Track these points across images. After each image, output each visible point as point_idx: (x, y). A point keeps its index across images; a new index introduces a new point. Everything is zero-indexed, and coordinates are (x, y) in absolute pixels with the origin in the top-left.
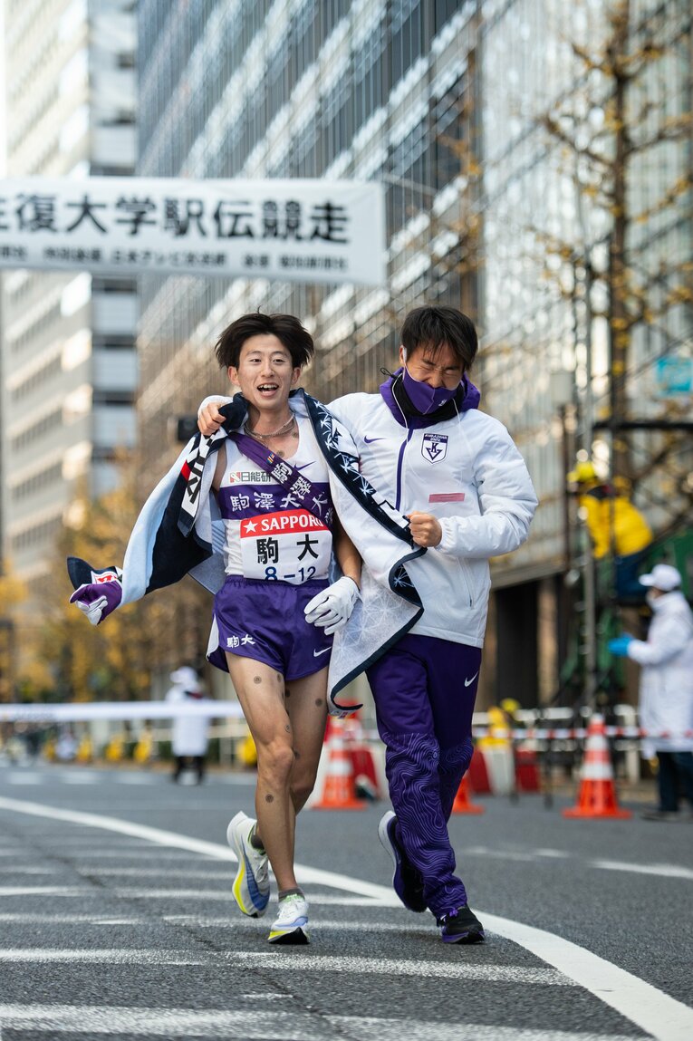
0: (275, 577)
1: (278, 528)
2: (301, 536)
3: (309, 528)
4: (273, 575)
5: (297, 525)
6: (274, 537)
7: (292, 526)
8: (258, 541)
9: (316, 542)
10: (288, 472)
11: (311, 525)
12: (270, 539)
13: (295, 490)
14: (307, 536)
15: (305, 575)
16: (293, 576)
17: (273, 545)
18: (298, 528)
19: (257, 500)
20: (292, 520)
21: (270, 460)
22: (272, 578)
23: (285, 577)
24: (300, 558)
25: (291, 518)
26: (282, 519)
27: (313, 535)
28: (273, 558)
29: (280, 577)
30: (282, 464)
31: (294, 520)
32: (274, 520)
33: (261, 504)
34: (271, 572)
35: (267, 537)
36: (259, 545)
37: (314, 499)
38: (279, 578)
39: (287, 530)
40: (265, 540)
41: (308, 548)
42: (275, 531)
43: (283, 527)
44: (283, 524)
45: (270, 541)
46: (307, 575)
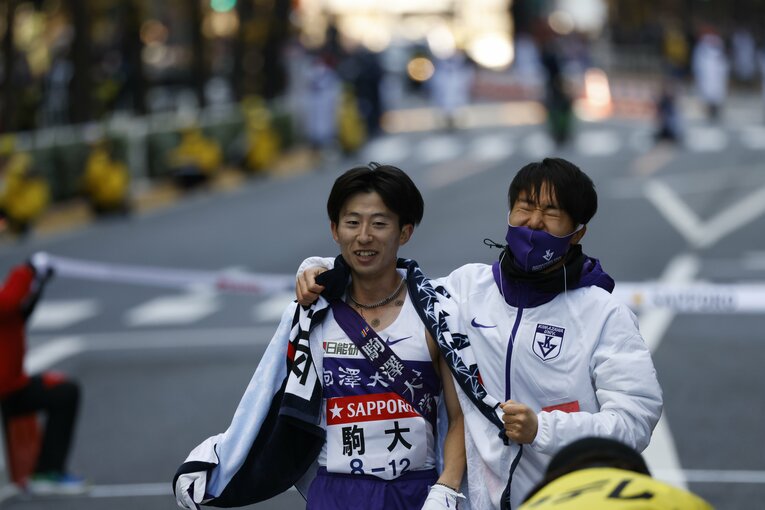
0: (362, 471)
1: (364, 414)
2: (389, 424)
3: (398, 415)
4: (359, 468)
5: (384, 411)
6: (360, 425)
7: (379, 413)
8: (344, 429)
9: (407, 430)
10: (380, 348)
11: (400, 411)
12: (355, 426)
13: (386, 370)
14: (396, 423)
15: (397, 469)
16: (383, 469)
17: (358, 434)
18: (385, 415)
19: (341, 376)
20: (380, 405)
21: (364, 333)
22: (358, 472)
23: (373, 470)
24: (391, 448)
25: (378, 403)
26: (369, 403)
27: (403, 423)
28: (359, 449)
29: (367, 470)
30: (376, 339)
31: (381, 405)
32: (360, 405)
33: (345, 381)
34: (356, 465)
35: (352, 425)
36: (344, 434)
37: (407, 383)
38: (366, 472)
39: (374, 416)
40: (350, 428)
41: (398, 437)
42: (361, 418)
43: (369, 414)
44: (369, 409)
45: (356, 429)
46: (399, 469)
